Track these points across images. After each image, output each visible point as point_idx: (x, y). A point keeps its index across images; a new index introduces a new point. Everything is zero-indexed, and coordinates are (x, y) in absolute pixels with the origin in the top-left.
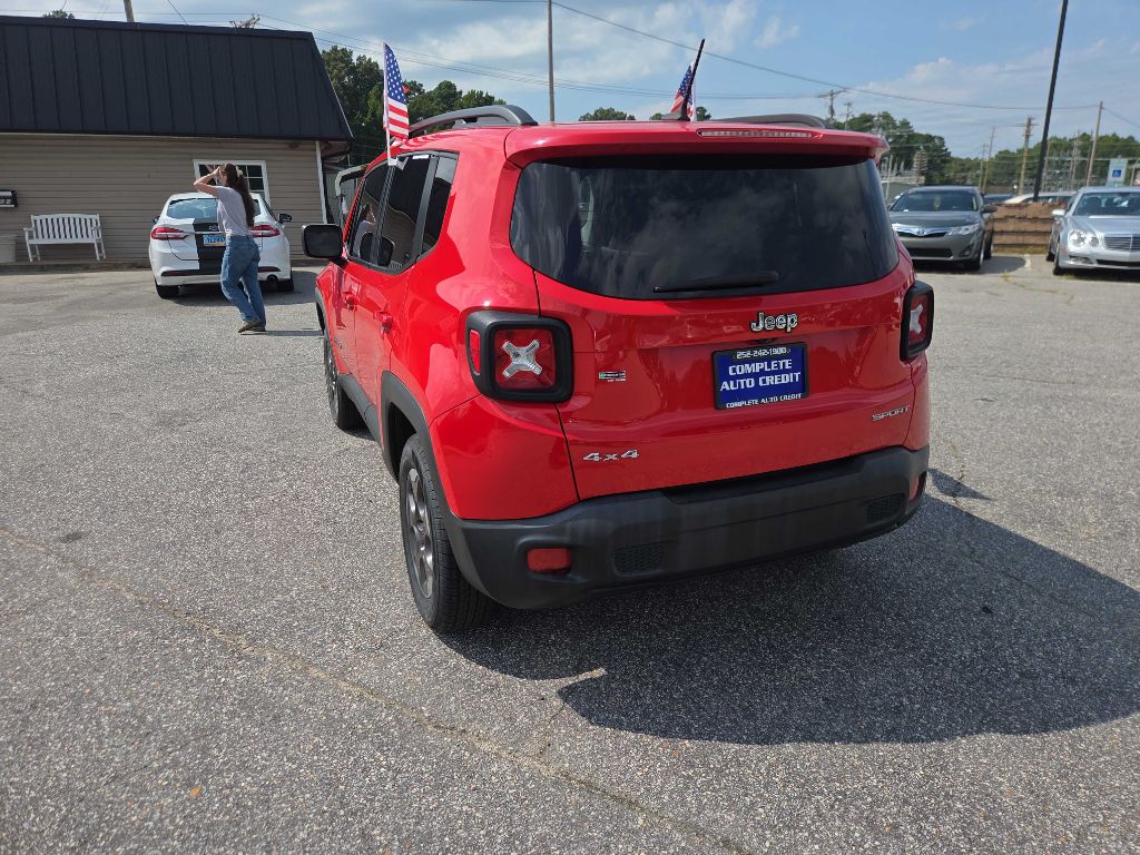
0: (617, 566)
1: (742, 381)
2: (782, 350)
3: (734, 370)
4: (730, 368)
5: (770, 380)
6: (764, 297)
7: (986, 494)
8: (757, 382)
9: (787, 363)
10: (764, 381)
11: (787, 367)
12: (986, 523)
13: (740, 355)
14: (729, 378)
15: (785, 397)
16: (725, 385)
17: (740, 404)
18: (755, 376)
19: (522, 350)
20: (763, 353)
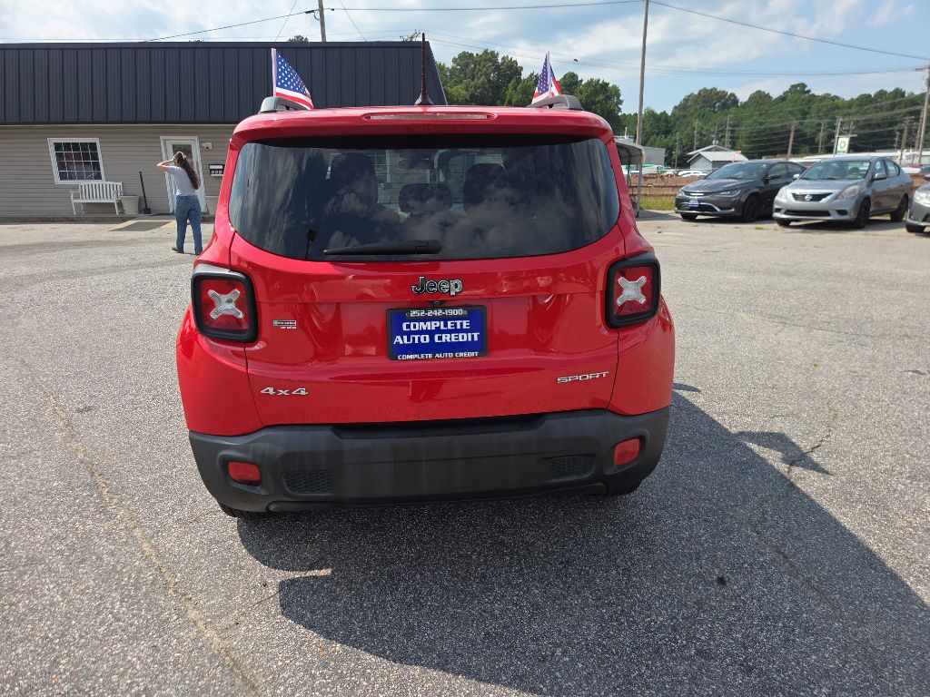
0: (288, 485)
1: (416, 337)
2: (459, 312)
3: (408, 326)
4: (404, 325)
5: (446, 338)
6: (441, 263)
7: (827, 468)
8: (432, 338)
9: (465, 324)
10: (440, 338)
11: (464, 327)
12: (804, 495)
13: (413, 313)
14: (402, 334)
15: (461, 354)
16: (398, 339)
17: (411, 357)
18: (431, 333)
19: (224, 298)
20: (438, 313)
